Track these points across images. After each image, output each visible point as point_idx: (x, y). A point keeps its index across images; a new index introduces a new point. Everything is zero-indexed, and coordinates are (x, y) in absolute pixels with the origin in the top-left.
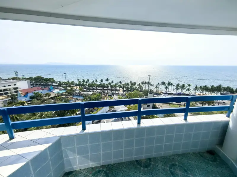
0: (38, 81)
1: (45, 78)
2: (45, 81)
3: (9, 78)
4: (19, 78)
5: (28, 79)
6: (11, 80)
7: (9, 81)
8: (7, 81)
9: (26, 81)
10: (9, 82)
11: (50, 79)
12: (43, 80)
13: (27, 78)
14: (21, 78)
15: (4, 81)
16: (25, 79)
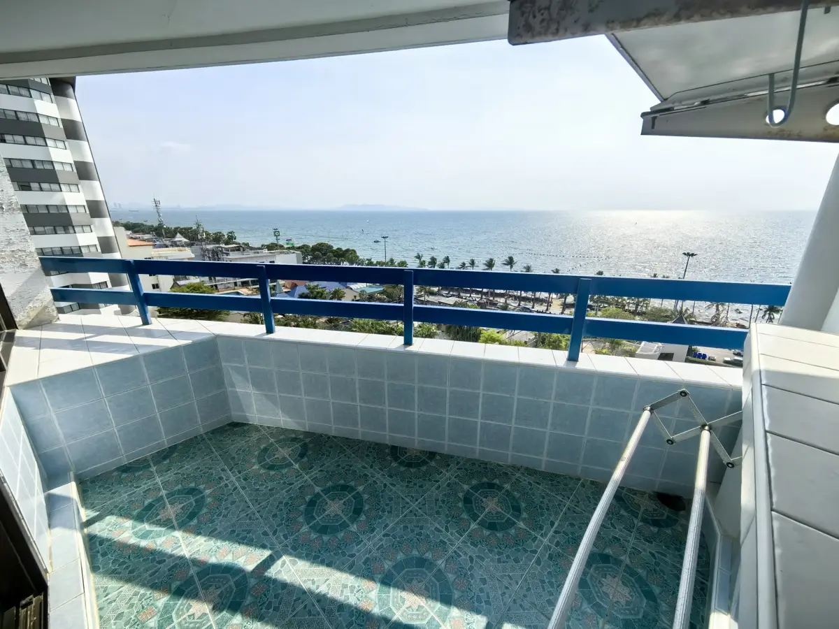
0: (321, 254)
1: (335, 248)
2: (335, 256)
3: (262, 246)
4: (281, 247)
5: (299, 248)
6: (266, 251)
7: (262, 252)
8: (258, 253)
9: (295, 255)
10: (262, 255)
11: (347, 250)
12: (331, 254)
13: (296, 246)
14: (286, 246)
15: (253, 251)
16: (293, 248)
